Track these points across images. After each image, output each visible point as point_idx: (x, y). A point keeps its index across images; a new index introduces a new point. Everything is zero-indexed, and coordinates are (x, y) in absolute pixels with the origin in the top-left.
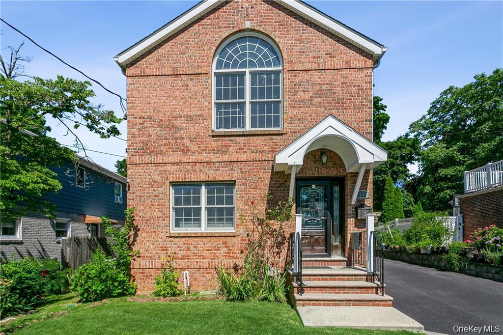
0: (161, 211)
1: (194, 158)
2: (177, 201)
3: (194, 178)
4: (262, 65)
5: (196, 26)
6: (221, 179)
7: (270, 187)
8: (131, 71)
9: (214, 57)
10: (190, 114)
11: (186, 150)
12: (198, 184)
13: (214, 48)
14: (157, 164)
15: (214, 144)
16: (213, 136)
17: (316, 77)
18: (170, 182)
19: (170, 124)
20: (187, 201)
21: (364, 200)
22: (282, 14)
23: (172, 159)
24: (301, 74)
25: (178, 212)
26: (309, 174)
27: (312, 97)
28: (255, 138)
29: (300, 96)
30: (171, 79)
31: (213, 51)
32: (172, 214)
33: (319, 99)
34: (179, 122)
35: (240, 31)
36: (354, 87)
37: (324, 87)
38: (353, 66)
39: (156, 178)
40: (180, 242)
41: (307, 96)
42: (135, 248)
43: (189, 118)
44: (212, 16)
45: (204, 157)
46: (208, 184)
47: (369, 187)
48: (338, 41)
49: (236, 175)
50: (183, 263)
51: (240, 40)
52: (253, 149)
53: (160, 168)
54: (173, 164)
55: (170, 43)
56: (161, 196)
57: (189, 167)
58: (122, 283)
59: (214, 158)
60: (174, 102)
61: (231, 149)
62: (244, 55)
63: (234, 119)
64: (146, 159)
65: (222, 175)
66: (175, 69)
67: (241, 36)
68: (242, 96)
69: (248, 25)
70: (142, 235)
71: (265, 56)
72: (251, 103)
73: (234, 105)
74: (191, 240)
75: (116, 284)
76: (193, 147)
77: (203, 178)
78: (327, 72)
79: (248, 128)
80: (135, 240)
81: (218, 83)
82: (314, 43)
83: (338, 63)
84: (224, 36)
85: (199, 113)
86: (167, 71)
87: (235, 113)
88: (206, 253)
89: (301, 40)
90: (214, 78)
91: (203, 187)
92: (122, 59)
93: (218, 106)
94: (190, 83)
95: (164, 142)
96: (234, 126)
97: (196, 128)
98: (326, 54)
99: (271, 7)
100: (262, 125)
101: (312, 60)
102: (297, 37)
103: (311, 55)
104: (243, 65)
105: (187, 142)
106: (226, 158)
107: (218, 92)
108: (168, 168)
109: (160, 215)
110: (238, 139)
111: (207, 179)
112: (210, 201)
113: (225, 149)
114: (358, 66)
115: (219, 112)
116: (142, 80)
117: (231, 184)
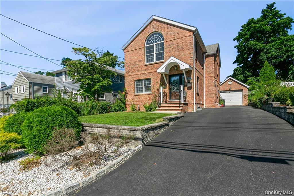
0: (133, 88)
1: (140, 73)
2: (137, 85)
3: (140, 78)
4: (159, 41)
5: (140, 34)
6: (147, 78)
7: (161, 79)
8: (125, 51)
9: (145, 42)
10: (139, 60)
11: (138, 71)
12: (142, 80)
13: (145, 40)
14: (131, 75)
15: (145, 68)
16: (145, 66)
17: (174, 42)
18: (135, 80)
19: (134, 64)
20: (139, 85)
21: (190, 80)
22: (164, 24)
23: (135, 74)
24: (170, 42)
25: (137, 88)
26: (172, 74)
27: (173, 49)
28: (156, 64)
29: (170, 49)
30: (134, 51)
31: (145, 41)
32: (136, 89)
33: (175, 49)
34: (137, 63)
35: (152, 33)
36: (186, 42)
37: (177, 45)
38: (186, 36)
39: (132, 79)
40: (137, 97)
41: (171, 49)
42: (127, 99)
43: (139, 61)
44: (144, 31)
45: (143, 72)
46: (145, 80)
47: (192, 76)
48: (181, 29)
49: (151, 76)
50: (138, 103)
51: (152, 35)
52: (156, 68)
53: (132, 77)
54: (135, 75)
55: (134, 41)
56: (133, 84)
57: (139, 75)
58: (123, 108)
59: (145, 72)
60: (135, 57)
61: (150, 69)
62: (154, 39)
63: (151, 59)
64: (129, 74)
65: (147, 77)
66: (135, 48)
67: (153, 34)
68: (153, 52)
69: (154, 30)
70: (128, 95)
71: (160, 38)
72: (156, 53)
73: (151, 55)
74: (140, 96)
75: (121, 108)
76: (140, 70)
77: (143, 78)
78: (178, 40)
79: (155, 61)
80: (127, 97)
81: (147, 50)
82: (173, 31)
83: (181, 35)
84: (148, 35)
85: (141, 59)
86: (133, 49)
87: (151, 57)
88: (144, 100)
89: (169, 31)
90: (145, 48)
91: (143, 81)
92: (123, 48)
93: (147, 56)
94: (139, 51)
95: (133, 69)
96: (151, 61)
97: (141, 64)
98: (177, 34)
99: (160, 23)
100: (159, 60)
101: (173, 37)
102: (168, 30)
103: (173, 35)
104: (154, 43)
105: (138, 68)
106: (149, 71)
107: (147, 52)
108: (134, 76)
109: (132, 89)
110: (152, 65)
111: (144, 78)
112: (145, 84)
113: (148, 69)
114: (188, 35)
115: (147, 58)
116: (128, 53)
117: (150, 79)
